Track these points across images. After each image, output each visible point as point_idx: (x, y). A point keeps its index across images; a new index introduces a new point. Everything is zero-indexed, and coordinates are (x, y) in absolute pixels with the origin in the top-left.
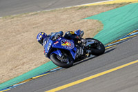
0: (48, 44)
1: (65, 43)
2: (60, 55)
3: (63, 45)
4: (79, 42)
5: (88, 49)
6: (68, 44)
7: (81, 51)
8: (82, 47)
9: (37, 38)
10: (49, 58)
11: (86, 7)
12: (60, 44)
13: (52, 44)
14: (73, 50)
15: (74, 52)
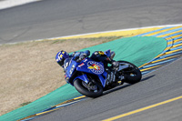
0: (71, 66)
1: (93, 66)
2: (86, 82)
3: (90, 68)
4: (109, 65)
5: (120, 75)
6: (96, 67)
7: (112, 77)
8: (114, 71)
9: (57, 58)
10: (72, 84)
11: (62, 41)
12: (85, 66)
13: (76, 66)
14: (102, 75)
15: (104, 78)
